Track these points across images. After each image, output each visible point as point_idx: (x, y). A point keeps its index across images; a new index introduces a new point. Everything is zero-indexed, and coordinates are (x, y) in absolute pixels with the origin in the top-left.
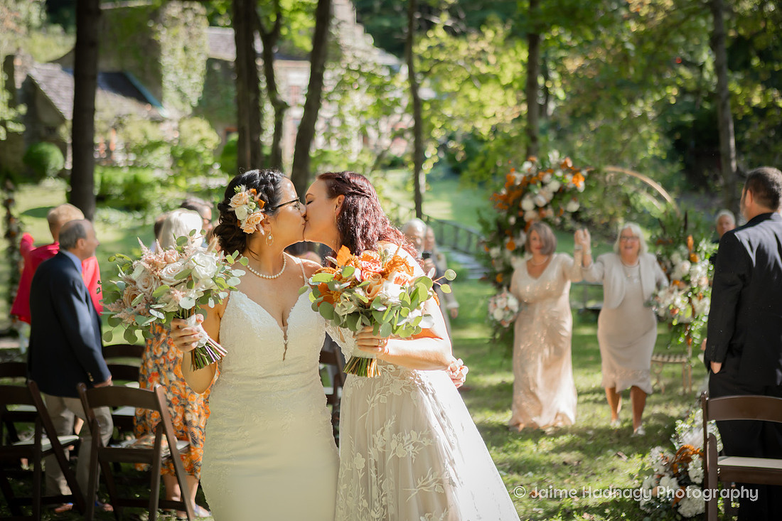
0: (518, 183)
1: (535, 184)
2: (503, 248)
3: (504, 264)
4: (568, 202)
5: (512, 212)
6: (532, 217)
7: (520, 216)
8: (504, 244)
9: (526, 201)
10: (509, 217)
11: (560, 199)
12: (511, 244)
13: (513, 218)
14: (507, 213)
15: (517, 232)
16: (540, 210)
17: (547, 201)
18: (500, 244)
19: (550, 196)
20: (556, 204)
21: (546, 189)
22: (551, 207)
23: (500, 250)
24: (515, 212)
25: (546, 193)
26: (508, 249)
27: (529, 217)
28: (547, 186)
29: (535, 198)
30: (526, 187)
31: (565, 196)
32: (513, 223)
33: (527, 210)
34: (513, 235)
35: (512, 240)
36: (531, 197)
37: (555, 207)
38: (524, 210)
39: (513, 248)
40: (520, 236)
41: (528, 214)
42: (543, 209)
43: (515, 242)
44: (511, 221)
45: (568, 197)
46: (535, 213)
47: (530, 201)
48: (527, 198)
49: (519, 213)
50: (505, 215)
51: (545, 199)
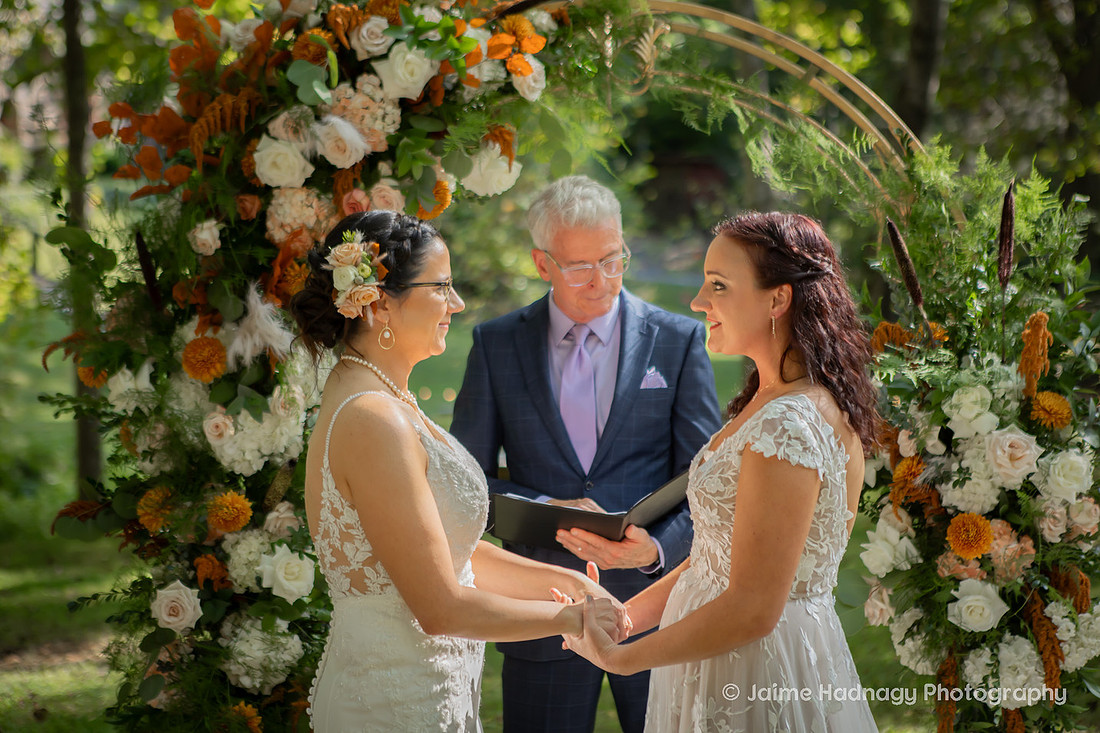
0: (231, 58)
1: (320, 56)
2: (164, 369)
3: (173, 440)
4: (474, 147)
5: (206, 201)
6: (304, 218)
7: (243, 218)
8: (172, 352)
9: (275, 144)
10: (193, 220)
11: (431, 135)
12: (205, 354)
13: (210, 228)
14: (185, 203)
15: (231, 296)
16: (339, 188)
17: (374, 144)
18: (150, 354)
19: (384, 118)
20: (414, 158)
21: (368, 89)
22: (390, 172)
23: (153, 379)
24: (220, 200)
25: (367, 108)
26: (187, 375)
27: (288, 220)
28: (372, 71)
29: (316, 127)
30: (272, 73)
31: (455, 123)
32: (211, 252)
33: (278, 187)
34: (215, 311)
35: (209, 333)
36: (298, 124)
37: (410, 174)
38: (266, 185)
39: (213, 371)
40: (246, 312)
41: (287, 207)
42: (355, 180)
43: (223, 341)
44: (199, 243)
45: (472, 125)
46: (316, 200)
47: (293, 145)
48: (274, 129)
49: (241, 201)
50: (175, 212)
51: (361, 132)
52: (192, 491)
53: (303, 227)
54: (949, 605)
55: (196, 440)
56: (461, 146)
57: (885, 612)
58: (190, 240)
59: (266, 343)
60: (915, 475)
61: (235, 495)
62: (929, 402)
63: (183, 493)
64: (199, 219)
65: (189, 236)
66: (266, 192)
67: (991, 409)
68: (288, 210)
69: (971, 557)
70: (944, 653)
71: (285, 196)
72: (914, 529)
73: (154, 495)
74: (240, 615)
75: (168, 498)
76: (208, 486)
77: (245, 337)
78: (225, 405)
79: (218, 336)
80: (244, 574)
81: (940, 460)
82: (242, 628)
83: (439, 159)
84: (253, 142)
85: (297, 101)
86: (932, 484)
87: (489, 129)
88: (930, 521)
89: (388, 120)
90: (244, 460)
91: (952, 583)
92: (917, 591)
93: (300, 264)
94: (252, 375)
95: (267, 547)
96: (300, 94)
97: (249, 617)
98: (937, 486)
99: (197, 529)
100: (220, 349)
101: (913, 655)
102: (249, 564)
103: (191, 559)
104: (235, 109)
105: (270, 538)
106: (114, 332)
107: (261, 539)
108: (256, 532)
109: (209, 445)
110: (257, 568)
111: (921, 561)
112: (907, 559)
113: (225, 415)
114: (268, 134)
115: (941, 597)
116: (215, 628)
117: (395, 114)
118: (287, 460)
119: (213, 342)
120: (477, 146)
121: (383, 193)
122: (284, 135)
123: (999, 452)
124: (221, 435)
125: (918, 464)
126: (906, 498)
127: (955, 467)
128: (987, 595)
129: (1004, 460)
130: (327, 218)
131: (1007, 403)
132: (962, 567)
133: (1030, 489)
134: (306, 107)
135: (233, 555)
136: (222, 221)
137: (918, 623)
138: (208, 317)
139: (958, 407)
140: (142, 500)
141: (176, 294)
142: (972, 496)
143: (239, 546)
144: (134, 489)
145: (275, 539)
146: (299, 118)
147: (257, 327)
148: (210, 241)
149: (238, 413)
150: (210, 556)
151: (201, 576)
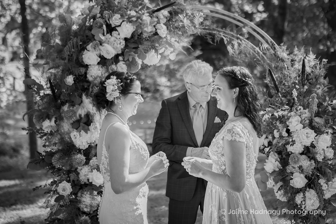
0: (75, 27)
1: (101, 27)
2: (59, 119)
3: (62, 140)
4: (146, 51)
5: (70, 70)
6: (98, 74)
7: (80, 74)
8: (60, 114)
9: (88, 52)
10: (66, 75)
11: (134, 48)
12: (70, 114)
13: (71, 78)
14: (63, 70)
15: (77, 97)
16: (108, 65)
17: (118, 51)
18: (54, 115)
19: (120, 44)
20: (129, 55)
21: (115, 35)
22: (122, 59)
23: (55, 122)
24: (73, 69)
25: (115, 41)
26: (66, 121)
27: (93, 74)
28: (116, 30)
29: (101, 47)
30: (87, 32)
31: (141, 44)
32: (71, 85)
33: (90, 65)
34: (73, 102)
35: (71, 108)
36: (95, 46)
37: (128, 60)
38: (86, 64)
39: (73, 119)
40: (82, 102)
41: (93, 70)
42: (112, 62)
43: (75, 110)
44: (68, 82)
45: (146, 45)
46: (101, 68)
47: (94, 52)
48: (88, 48)
49: (79, 69)
50: (60, 73)
51: (114, 48)
52: (68, 155)
53: (98, 76)
54: (290, 181)
55: (68, 140)
56: (143, 51)
57: (272, 183)
58: (65, 81)
59: (88, 110)
60: (279, 143)
61: (80, 155)
62: (283, 121)
63: (65, 155)
64: (67, 75)
65: (65, 80)
66: (87, 66)
67: (301, 123)
68: (93, 72)
69: (296, 166)
70: (289, 195)
71: (92, 67)
72: (280, 159)
73: (57, 156)
74: (83, 190)
75: (61, 157)
76: (72, 153)
77: (82, 109)
78: (77, 129)
79: (74, 109)
80: (84, 178)
81: (286, 138)
82: (84, 194)
83: (136, 55)
84: (82, 52)
85: (95, 40)
86: (284, 145)
87: (151, 46)
88: (284, 156)
89: (121, 44)
90: (83, 145)
91: (291, 174)
92: (281, 177)
93: (97, 87)
94: (84, 120)
95: (90, 170)
96: (95, 38)
97: (86, 191)
98: (286, 146)
99: (70, 165)
100: (75, 113)
101: (280, 196)
102: (85, 175)
103: (68, 174)
104: (77, 42)
105: (91, 168)
106: (43, 109)
107: (88, 168)
108: (87, 166)
109: (72, 141)
110: (87, 176)
111: (282, 168)
112: (278, 167)
113: (77, 132)
114: (87, 50)
115: (288, 178)
116: (76, 194)
117: (123, 42)
118: (95, 145)
119: (72, 111)
120: (148, 50)
121: (120, 66)
122: (91, 50)
123: (303, 135)
124: (76, 138)
125: (280, 139)
126: (277, 149)
127: (291, 140)
128: (301, 177)
129: (305, 137)
130: (104, 73)
131: (305, 121)
132: (294, 169)
133: (313, 146)
134: (97, 41)
135: (80, 173)
136: (74, 76)
137: (281, 186)
138: (71, 103)
139: (291, 122)
140: (53, 158)
141: (62, 97)
142: (296, 149)
143: (82, 170)
144: (51, 154)
145: (92, 168)
146: (95, 44)
147: (85, 106)
148: (71, 81)
149: (81, 131)
150: (74, 173)
151: (71, 179)
